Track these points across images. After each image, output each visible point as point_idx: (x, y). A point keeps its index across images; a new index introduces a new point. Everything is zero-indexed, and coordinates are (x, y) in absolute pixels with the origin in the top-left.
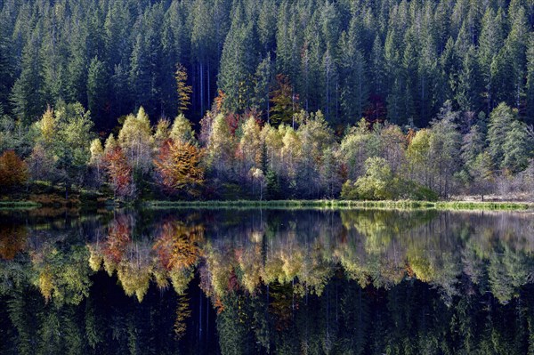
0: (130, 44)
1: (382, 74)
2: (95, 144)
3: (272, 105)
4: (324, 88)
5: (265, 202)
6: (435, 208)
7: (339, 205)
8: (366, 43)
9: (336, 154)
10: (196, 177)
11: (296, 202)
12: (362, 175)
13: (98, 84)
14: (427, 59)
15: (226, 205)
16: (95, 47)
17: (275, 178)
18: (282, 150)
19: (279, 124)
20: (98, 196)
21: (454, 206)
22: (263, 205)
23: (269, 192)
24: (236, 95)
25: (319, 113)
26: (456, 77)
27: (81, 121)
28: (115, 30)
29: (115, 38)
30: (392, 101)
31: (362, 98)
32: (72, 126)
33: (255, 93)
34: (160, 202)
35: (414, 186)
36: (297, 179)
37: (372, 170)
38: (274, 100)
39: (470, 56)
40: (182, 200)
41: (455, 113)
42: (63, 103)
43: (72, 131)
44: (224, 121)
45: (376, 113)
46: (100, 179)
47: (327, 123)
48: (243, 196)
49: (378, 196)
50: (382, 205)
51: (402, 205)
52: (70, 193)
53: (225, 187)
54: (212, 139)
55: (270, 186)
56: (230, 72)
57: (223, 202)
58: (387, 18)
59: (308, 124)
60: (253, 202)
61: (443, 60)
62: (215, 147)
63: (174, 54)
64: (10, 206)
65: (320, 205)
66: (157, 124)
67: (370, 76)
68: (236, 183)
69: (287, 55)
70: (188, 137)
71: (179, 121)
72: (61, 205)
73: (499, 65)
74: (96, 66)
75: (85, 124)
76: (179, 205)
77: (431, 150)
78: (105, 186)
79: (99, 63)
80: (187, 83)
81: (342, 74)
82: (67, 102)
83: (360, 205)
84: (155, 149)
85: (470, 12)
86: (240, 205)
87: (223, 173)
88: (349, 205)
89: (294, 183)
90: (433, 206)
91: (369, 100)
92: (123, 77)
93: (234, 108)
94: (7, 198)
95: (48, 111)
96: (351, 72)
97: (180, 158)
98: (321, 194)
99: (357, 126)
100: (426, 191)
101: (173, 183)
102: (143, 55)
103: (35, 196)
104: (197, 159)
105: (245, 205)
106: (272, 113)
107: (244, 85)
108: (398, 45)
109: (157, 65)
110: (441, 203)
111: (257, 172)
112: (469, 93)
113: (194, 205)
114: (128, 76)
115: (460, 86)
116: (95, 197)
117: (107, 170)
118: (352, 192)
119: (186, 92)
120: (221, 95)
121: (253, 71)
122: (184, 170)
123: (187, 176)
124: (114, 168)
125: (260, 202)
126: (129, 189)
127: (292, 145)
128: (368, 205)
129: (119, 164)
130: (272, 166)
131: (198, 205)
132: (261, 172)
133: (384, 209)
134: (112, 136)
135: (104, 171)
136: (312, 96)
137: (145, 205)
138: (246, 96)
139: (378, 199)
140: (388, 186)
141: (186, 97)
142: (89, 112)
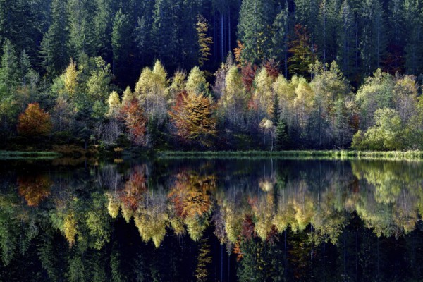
1: (400, 23)
2: (113, 96)
3: (290, 55)
5: (276, 152)
7: (349, 155)
9: (349, 105)
10: (209, 128)
11: (306, 152)
12: (371, 126)
13: (122, 36)
15: (237, 155)
17: (286, 128)
18: (295, 100)
19: (292, 75)
20: (116, 147)
22: (273, 155)
24: (254, 46)
25: (334, 64)
27: (102, 74)
30: (411, 50)
31: (381, 47)
32: (94, 78)
33: (272, 43)
34: (173, 153)
36: (309, 128)
37: (382, 121)
38: (291, 50)
40: (194, 150)
42: (86, 56)
43: (93, 84)
44: (237, 73)
46: (117, 131)
47: (341, 74)
48: (253, 146)
49: (387, 146)
50: (391, 156)
51: (410, 156)
52: (88, 144)
53: (237, 138)
54: (226, 91)
55: (281, 136)
56: (249, 23)
57: (234, 153)
59: (324, 74)
60: (263, 152)
62: (228, 98)
63: (195, 6)
64: (33, 155)
66: (174, 76)
67: (389, 25)
68: (248, 134)
69: (306, 6)
70: (202, 89)
71: (195, 73)
72: (81, 155)
74: (121, 19)
75: (106, 76)
76: (192, 155)
78: (122, 137)
79: (123, 16)
80: (208, 34)
81: (360, 23)
82: (90, 56)
83: (369, 155)
84: (170, 101)
86: (251, 155)
87: (236, 124)
88: (358, 155)
89: (305, 134)
91: (387, 49)
92: (145, 29)
93: (253, 59)
94: (31, 148)
95: (71, 64)
96: (368, 21)
97: (193, 110)
98: (332, 145)
99: (372, 76)
101: (187, 134)
102: (165, 7)
103: (57, 146)
104: (210, 110)
105: (255, 155)
106: (290, 63)
107: (262, 36)
109: (179, 16)
111: (267, 123)
113: (206, 155)
114: (150, 28)
116: (112, 148)
117: (125, 121)
118: (363, 142)
119: (207, 44)
120: (240, 45)
121: (271, 22)
122: (197, 121)
123: (200, 127)
124: (130, 119)
125: (271, 152)
126: (144, 140)
127: (304, 96)
128: (377, 156)
129: (135, 115)
130: (282, 116)
131: (210, 155)
132: (271, 123)
133: (392, 159)
134: (128, 89)
135: (121, 122)
136: (329, 46)
137: (159, 155)
138: (264, 47)
139: (387, 150)
140: (398, 136)
141: (207, 49)
142: (109, 65)
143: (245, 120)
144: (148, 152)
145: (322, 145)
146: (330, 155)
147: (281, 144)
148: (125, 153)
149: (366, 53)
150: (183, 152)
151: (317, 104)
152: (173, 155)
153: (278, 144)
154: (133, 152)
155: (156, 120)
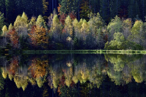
3: (81, 10)
4: (102, 3)
5: (73, 51)
6: (141, 53)
7: (103, 52)
9: (104, 31)
10: (45, 41)
11: (86, 50)
12: (112, 40)
13: (10, 1)
15: (57, 52)
17: (77, 41)
18: (82, 29)
20: (5, 49)
22: (72, 52)
24: (66, 6)
25: (98, 14)
30: (130, 8)
31: (118, 7)
33: (73, 5)
34: (30, 51)
35: (134, 44)
36: (87, 40)
37: (116, 38)
38: (81, 8)
40: (39, 50)
44: (57, 18)
47: (101, 18)
48: (64, 48)
49: (119, 48)
50: (120, 52)
51: (128, 52)
53: (57, 45)
54: (53, 25)
55: (75, 44)
57: (56, 51)
59: (94, 18)
60: (68, 51)
62: (53, 28)
66: (31, 19)
68: (62, 43)
70: (42, 24)
75: (2, 19)
76: (38, 52)
78: (8, 44)
80: (46, 0)
83: (111, 52)
84: (29, 29)
87: (57, 39)
88: (107, 52)
89: (85, 43)
90: (140, 52)
91: (121, 7)
93: (65, 12)
97: (39, 33)
98: (96, 47)
99: (114, 19)
100: (139, 46)
101: (36, 43)
104: (46, 33)
105: (64, 52)
106: (80, 13)
107: (69, 2)
110: (144, 51)
111: (69, 39)
117: (10, 38)
118: (109, 46)
119: (46, 4)
120: (60, 6)
122: (40, 38)
123: (41, 40)
124: (12, 37)
125: (71, 51)
126: (18, 46)
127: (85, 27)
128: (114, 52)
129: (14, 36)
130: (76, 36)
131: (46, 52)
132: (71, 38)
133: (121, 53)
134: (11, 25)
135: (8, 38)
136: (97, 6)
137: (24, 52)
138: (70, 6)
139: (119, 49)
140: (123, 44)
141: (46, 7)
142: (3, 14)
143: (61, 37)
144: (19, 51)
145: (92, 48)
146: (95, 52)
147: (75, 47)
148: (10, 51)
149: (112, 9)
150: (34, 51)
151: (90, 31)
152: (30, 52)
153: (74, 47)
154: (13, 51)
155: (23, 37)
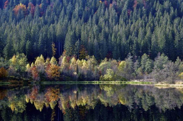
0: (39, 37)
1: (111, 45)
2: (28, 65)
3: (80, 54)
4: (95, 49)
6: (126, 83)
7: (99, 83)
8: (106, 36)
9: (98, 68)
10: (58, 75)
11: (87, 82)
12: (105, 74)
13: (29, 48)
14: (124, 41)
15: (66, 83)
16: (28, 37)
17: (81, 75)
18: (83, 67)
19: (82, 59)
20: (29, 80)
21: (132, 83)
22: (77, 83)
23: (79, 79)
24: (69, 51)
25: (93, 56)
26: (132, 46)
28: (34, 32)
29: (34, 35)
30: (114, 53)
32: (21, 60)
33: (75, 50)
34: (47, 82)
35: (120, 77)
36: (87, 75)
37: (108, 73)
38: (80, 52)
39: (136, 40)
40: (53, 81)
41: (132, 56)
42: (18, 53)
43: (21, 62)
44: (66, 58)
45: (110, 56)
46: (29, 75)
47: (95, 59)
48: (72, 80)
49: (110, 80)
50: (111, 83)
51: (117, 83)
52: (20, 80)
53: (66, 78)
54: (62, 64)
55: (79, 77)
56: (68, 44)
58: (112, 29)
59: (90, 59)
60: (74, 82)
61: (128, 41)
62: (63, 66)
63: (51, 39)
64: (2, 83)
65: (94, 83)
66: (46, 59)
67: (108, 46)
68: (69, 76)
69: (84, 40)
70: (55, 63)
71: (53, 58)
72: (18, 83)
73: (144, 43)
75: (25, 59)
76: (52, 83)
77: (125, 67)
78: (31, 77)
79: (29, 42)
80: (55, 47)
81: (100, 45)
82: (20, 53)
83: (105, 83)
84: (46, 67)
85: (135, 28)
86: (70, 83)
87: (65, 73)
88: (102, 83)
89: (86, 76)
91: (107, 52)
92: (36, 46)
93: (69, 55)
94: (1, 81)
95: (14, 56)
96: (102, 44)
97: (53, 69)
98: (94, 79)
99: (104, 60)
100: (124, 78)
101: (51, 76)
102: (42, 40)
103: (10, 81)
104: (58, 69)
105: (72, 83)
106: (80, 56)
107: (72, 48)
108: (116, 37)
109: (47, 42)
110: (128, 82)
111: (75, 73)
112: (136, 51)
113: (57, 83)
114: (38, 46)
115: (133, 49)
116: (28, 81)
117: (31, 73)
118: (103, 79)
119: (55, 50)
120: (65, 51)
121: (74, 44)
122: (54, 72)
123: (55, 75)
124: (33, 72)
126: (38, 78)
127: (85, 65)
129: (35, 71)
130: (80, 71)
133: (112, 84)
134: (33, 63)
136: (91, 51)
137: (42, 83)
138: (72, 51)
140: (113, 77)
141: (55, 52)
142: (26, 56)
143: (68, 72)
144: (39, 82)
145: (91, 80)
150: (50, 82)
151: (90, 68)
155: (41, 72)
